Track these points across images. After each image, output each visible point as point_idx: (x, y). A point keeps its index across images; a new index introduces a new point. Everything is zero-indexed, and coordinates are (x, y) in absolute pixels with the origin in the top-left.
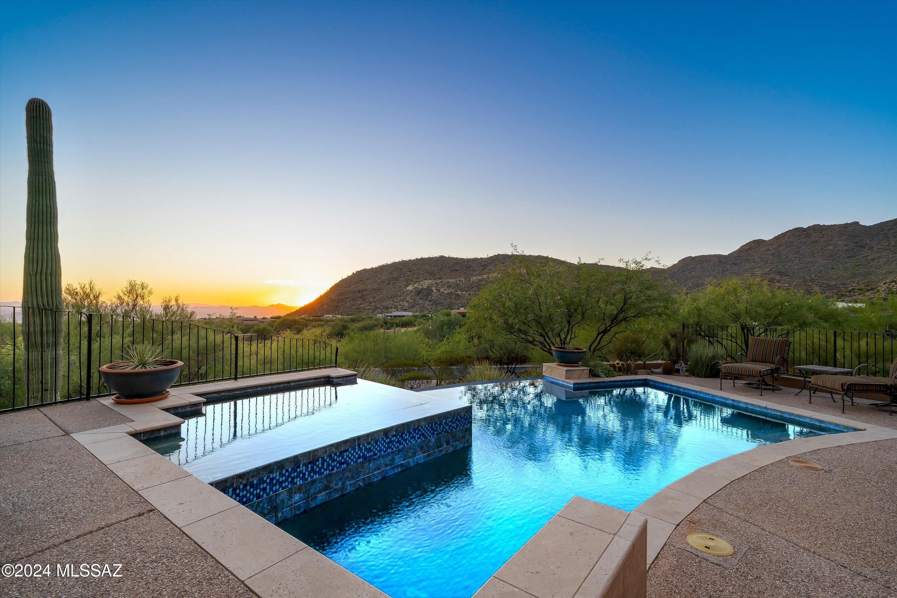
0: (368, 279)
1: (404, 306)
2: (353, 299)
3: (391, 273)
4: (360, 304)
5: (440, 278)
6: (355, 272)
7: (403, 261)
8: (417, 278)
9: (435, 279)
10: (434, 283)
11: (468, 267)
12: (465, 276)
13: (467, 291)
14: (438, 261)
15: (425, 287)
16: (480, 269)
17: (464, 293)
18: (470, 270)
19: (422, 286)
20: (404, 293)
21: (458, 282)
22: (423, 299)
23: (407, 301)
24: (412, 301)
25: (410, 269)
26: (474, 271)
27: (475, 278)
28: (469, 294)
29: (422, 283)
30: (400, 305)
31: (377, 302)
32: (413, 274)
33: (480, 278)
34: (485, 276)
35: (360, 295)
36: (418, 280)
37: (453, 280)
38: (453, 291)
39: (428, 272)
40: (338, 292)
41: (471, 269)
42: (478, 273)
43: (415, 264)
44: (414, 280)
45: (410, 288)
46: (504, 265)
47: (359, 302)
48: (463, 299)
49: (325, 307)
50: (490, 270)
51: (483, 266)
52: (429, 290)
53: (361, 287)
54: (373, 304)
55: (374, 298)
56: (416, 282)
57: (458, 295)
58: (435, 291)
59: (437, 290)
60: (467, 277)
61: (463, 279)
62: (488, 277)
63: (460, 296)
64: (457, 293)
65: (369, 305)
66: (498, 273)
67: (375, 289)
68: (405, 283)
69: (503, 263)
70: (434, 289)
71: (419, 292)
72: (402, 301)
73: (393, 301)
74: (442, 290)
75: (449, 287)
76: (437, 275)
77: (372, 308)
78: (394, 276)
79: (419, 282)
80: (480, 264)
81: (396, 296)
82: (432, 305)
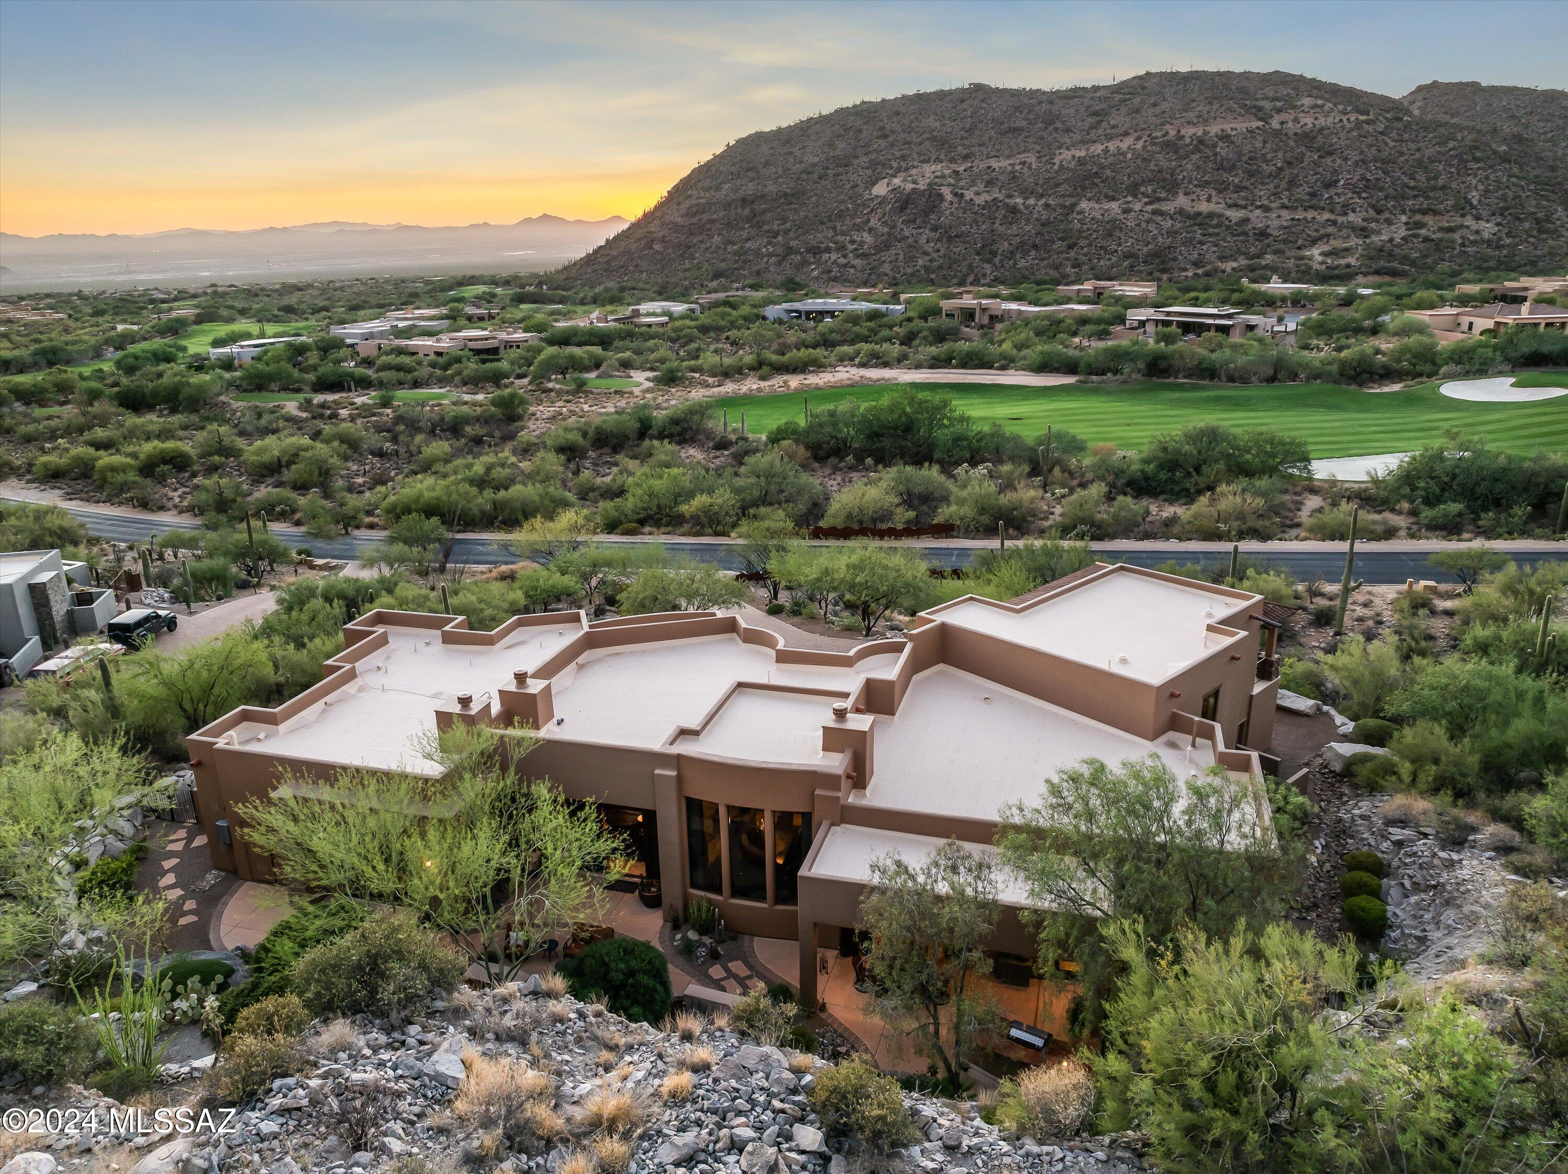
0: (766, 164)
1: (862, 243)
2: (728, 225)
3: (831, 145)
4: (748, 240)
5: (966, 157)
6: (732, 143)
7: (863, 103)
8: (903, 158)
9: (952, 160)
10: (947, 172)
11: (1050, 120)
12: (1038, 148)
13: (1042, 196)
14: (963, 101)
15: (922, 186)
16: (1086, 125)
17: (1032, 201)
18: (1056, 129)
19: (914, 182)
20: (864, 205)
21: (1018, 168)
22: (914, 221)
23: (870, 230)
24: (886, 230)
25: (882, 128)
26: (1068, 131)
27: (1066, 155)
28: (1047, 206)
29: (914, 171)
30: (852, 242)
31: (792, 234)
32: (892, 145)
33: (1082, 154)
34: (1098, 149)
35: (747, 212)
36: (904, 164)
37: (1004, 163)
38: (1001, 197)
39: (933, 139)
40: (688, 203)
41: (1059, 125)
42: (1077, 137)
43: (897, 113)
44: (894, 164)
45: (880, 189)
46: (1157, 110)
47: (745, 234)
48: (1028, 221)
49: (657, 247)
50: (1113, 127)
51: (1096, 114)
52: (933, 197)
53: (750, 189)
54: (780, 238)
55: (784, 220)
56: (899, 170)
57: (1014, 210)
58: (949, 197)
59: (956, 194)
60: (1046, 150)
61: (1031, 158)
62: (1106, 151)
63: (1020, 212)
64: (1011, 201)
65: (769, 243)
66: (1138, 139)
67: (786, 195)
68: (869, 172)
69: (1155, 105)
70: (946, 191)
71: (904, 202)
72: (859, 228)
73: (834, 228)
74: (969, 195)
75: (990, 183)
76: (960, 149)
77: (780, 250)
78: (837, 152)
79: (907, 169)
80: (1088, 107)
81: (841, 215)
82: (940, 240)
